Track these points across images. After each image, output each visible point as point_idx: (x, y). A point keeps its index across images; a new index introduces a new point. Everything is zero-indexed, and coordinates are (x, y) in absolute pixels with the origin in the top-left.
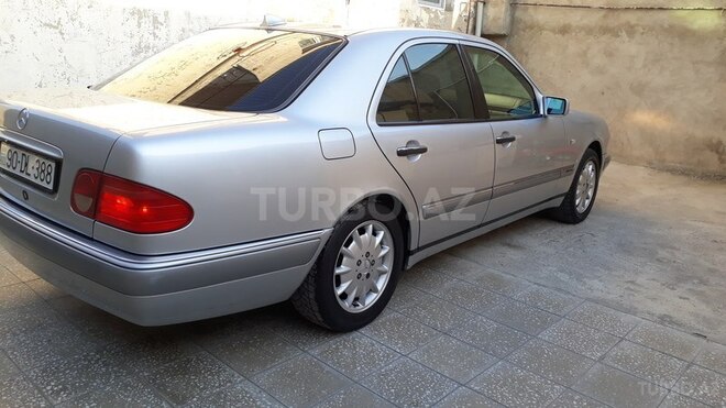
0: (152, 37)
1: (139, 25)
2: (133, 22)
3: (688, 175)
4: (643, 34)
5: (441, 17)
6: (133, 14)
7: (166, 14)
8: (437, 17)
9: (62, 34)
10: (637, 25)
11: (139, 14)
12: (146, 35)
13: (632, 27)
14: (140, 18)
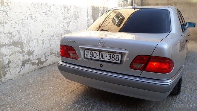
0: (67, 14)
1: (64, 11)
2: (63, 10)
3: (194, 40)
4: (179, 4)
5: (126, 3)
6: (63, 7)
7: (70, 6)
8: (125, 3)
9: (47, 15)
10: (177, 2)
11: (64, 7)
12: (66, 13)
13: (176, 3)
14: (65, 8)
